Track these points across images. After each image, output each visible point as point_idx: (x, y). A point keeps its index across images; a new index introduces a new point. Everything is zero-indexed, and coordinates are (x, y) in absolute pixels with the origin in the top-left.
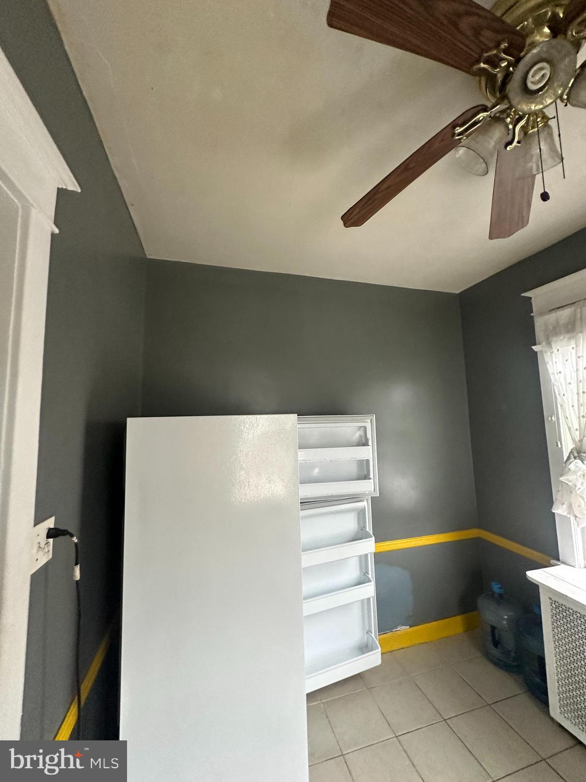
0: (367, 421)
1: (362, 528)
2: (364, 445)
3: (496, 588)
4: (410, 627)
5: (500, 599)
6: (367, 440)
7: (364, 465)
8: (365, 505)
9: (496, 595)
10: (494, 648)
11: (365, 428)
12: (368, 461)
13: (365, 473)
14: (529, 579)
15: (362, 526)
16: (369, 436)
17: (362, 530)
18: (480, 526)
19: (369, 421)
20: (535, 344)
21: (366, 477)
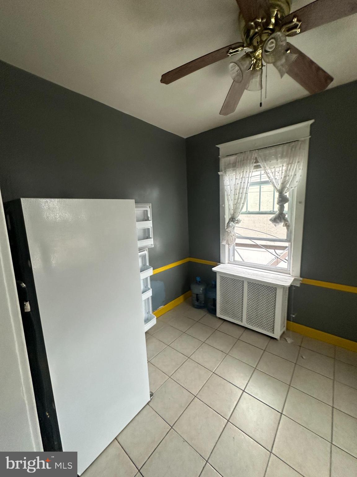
0: (147, 207)
1: (144, 265)
2: (146, 220)
3: (198, 279)
4: (164, 305)
5: (199, 283)
6: (148, 218)
7: (146, 231)
8: (146, 252)
9: (198, 282)
10: (197, 302)
11: (147, 211)
12: (149, 229)
13: (147, 235)
14: (213, 271)
15: (144, 264)
16: (149, 215)
17: (144, 266)
18: (190, 257)
19: (148, 207)
20: (219, 172)
21: (148, 237)
